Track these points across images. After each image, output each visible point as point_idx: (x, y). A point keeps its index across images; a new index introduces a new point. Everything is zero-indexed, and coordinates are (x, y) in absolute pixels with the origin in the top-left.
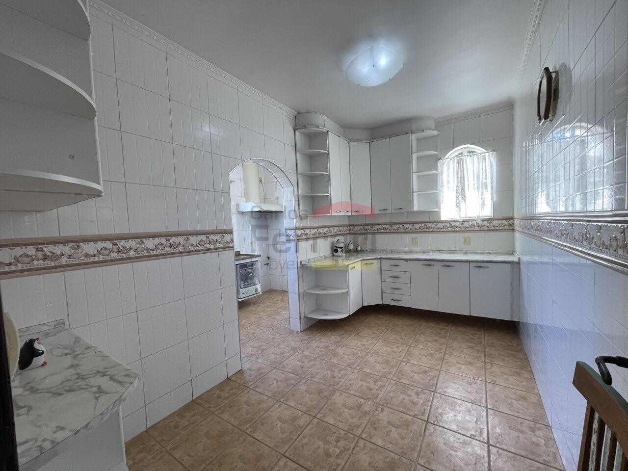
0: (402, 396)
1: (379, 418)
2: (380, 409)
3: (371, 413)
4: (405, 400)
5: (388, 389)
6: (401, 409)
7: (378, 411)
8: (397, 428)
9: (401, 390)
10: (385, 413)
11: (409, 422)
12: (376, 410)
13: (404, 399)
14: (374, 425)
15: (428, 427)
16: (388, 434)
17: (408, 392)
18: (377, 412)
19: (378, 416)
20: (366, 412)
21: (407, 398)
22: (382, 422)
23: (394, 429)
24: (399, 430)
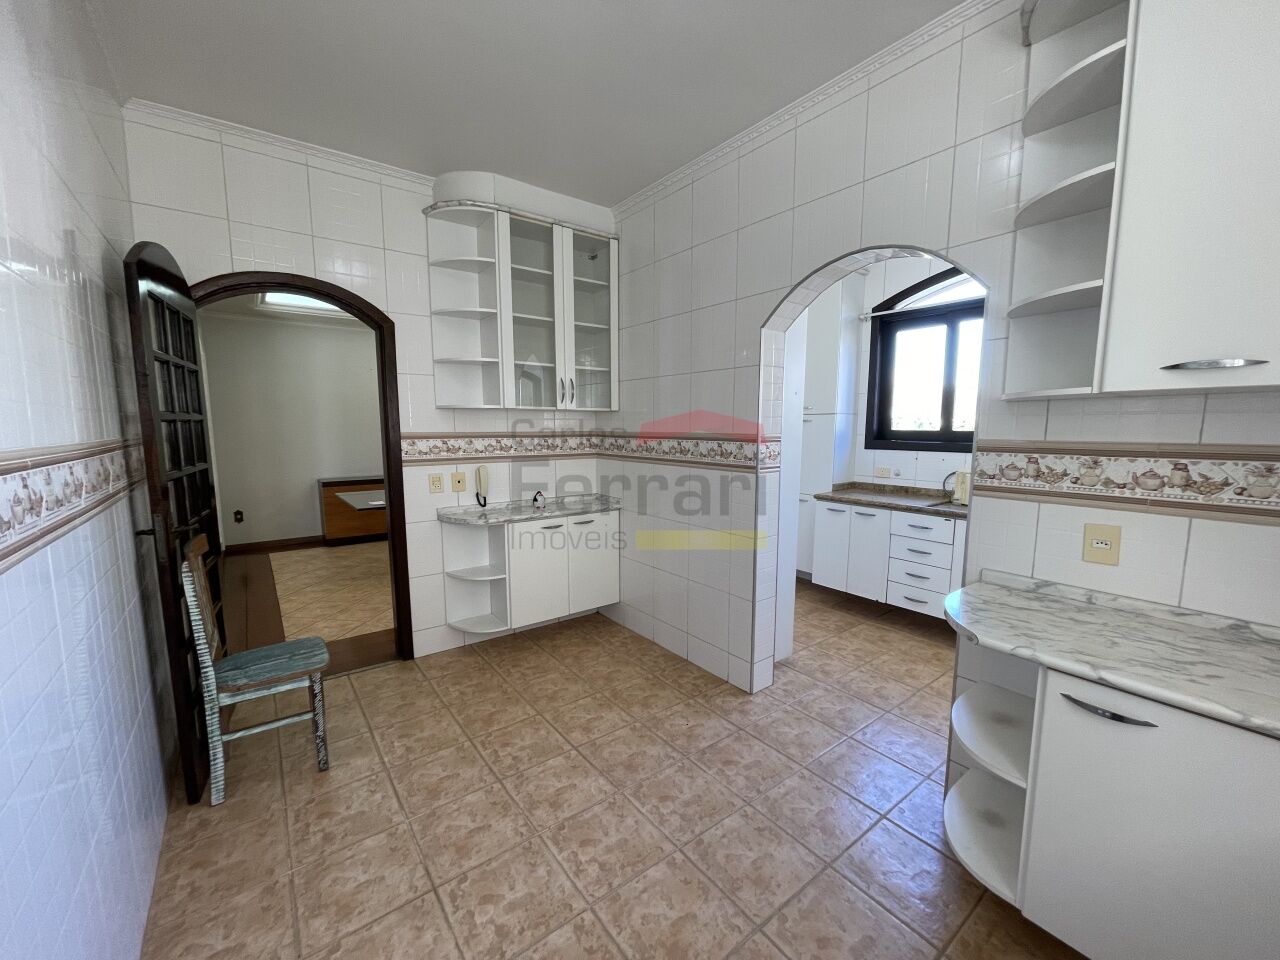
0: (521, 891)
1: (507, 819)
2: (523, 830)
3: (528, 814)
4: (506, 888)
5: (563, 877)
6: (494, 864)
7: (521, 826)
8: (470, 832)
9: (540, 904)
10: (510, 833)
11: (461, 858)
12: (526, 825)
13: (512, 888)
14: (502, 808)
15: (425, 879)
16: (473, 815)
17: (520, 913)
18: (521, 822)
19: (513, 820)
20: (535, 809)
21: (510, 897)
22: (498, 818)
23: (472, 826)
24: (463, 832)
